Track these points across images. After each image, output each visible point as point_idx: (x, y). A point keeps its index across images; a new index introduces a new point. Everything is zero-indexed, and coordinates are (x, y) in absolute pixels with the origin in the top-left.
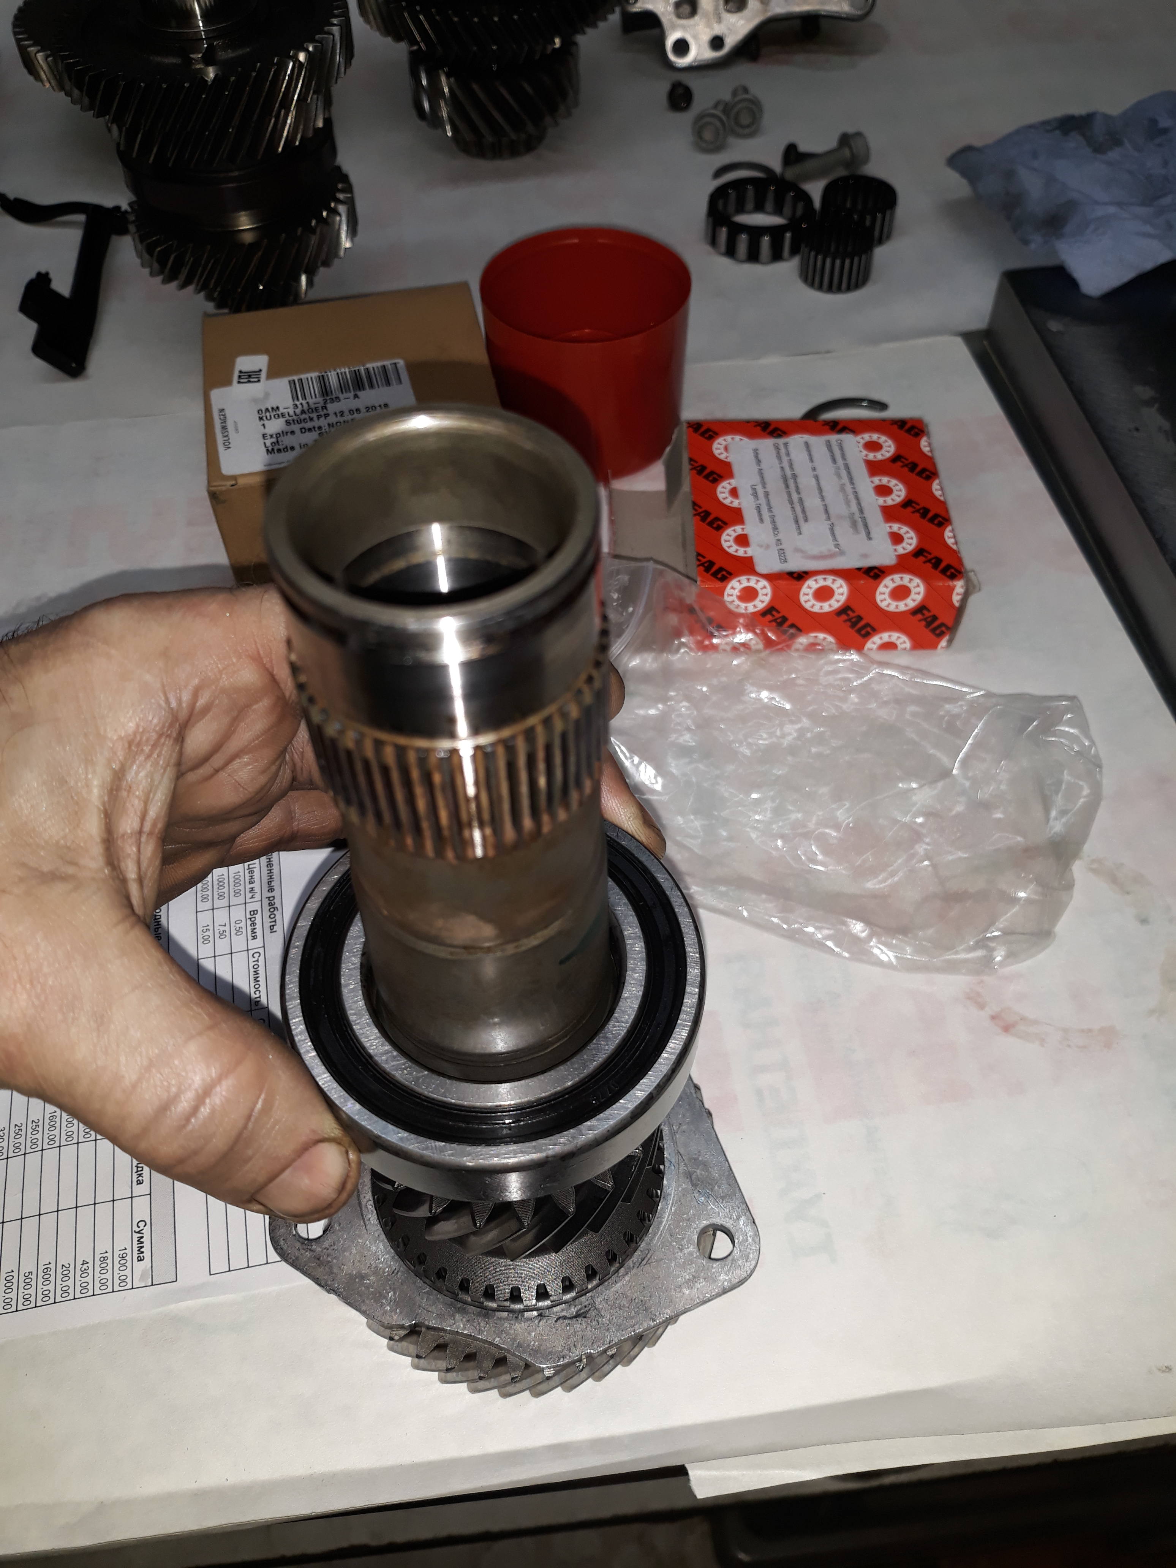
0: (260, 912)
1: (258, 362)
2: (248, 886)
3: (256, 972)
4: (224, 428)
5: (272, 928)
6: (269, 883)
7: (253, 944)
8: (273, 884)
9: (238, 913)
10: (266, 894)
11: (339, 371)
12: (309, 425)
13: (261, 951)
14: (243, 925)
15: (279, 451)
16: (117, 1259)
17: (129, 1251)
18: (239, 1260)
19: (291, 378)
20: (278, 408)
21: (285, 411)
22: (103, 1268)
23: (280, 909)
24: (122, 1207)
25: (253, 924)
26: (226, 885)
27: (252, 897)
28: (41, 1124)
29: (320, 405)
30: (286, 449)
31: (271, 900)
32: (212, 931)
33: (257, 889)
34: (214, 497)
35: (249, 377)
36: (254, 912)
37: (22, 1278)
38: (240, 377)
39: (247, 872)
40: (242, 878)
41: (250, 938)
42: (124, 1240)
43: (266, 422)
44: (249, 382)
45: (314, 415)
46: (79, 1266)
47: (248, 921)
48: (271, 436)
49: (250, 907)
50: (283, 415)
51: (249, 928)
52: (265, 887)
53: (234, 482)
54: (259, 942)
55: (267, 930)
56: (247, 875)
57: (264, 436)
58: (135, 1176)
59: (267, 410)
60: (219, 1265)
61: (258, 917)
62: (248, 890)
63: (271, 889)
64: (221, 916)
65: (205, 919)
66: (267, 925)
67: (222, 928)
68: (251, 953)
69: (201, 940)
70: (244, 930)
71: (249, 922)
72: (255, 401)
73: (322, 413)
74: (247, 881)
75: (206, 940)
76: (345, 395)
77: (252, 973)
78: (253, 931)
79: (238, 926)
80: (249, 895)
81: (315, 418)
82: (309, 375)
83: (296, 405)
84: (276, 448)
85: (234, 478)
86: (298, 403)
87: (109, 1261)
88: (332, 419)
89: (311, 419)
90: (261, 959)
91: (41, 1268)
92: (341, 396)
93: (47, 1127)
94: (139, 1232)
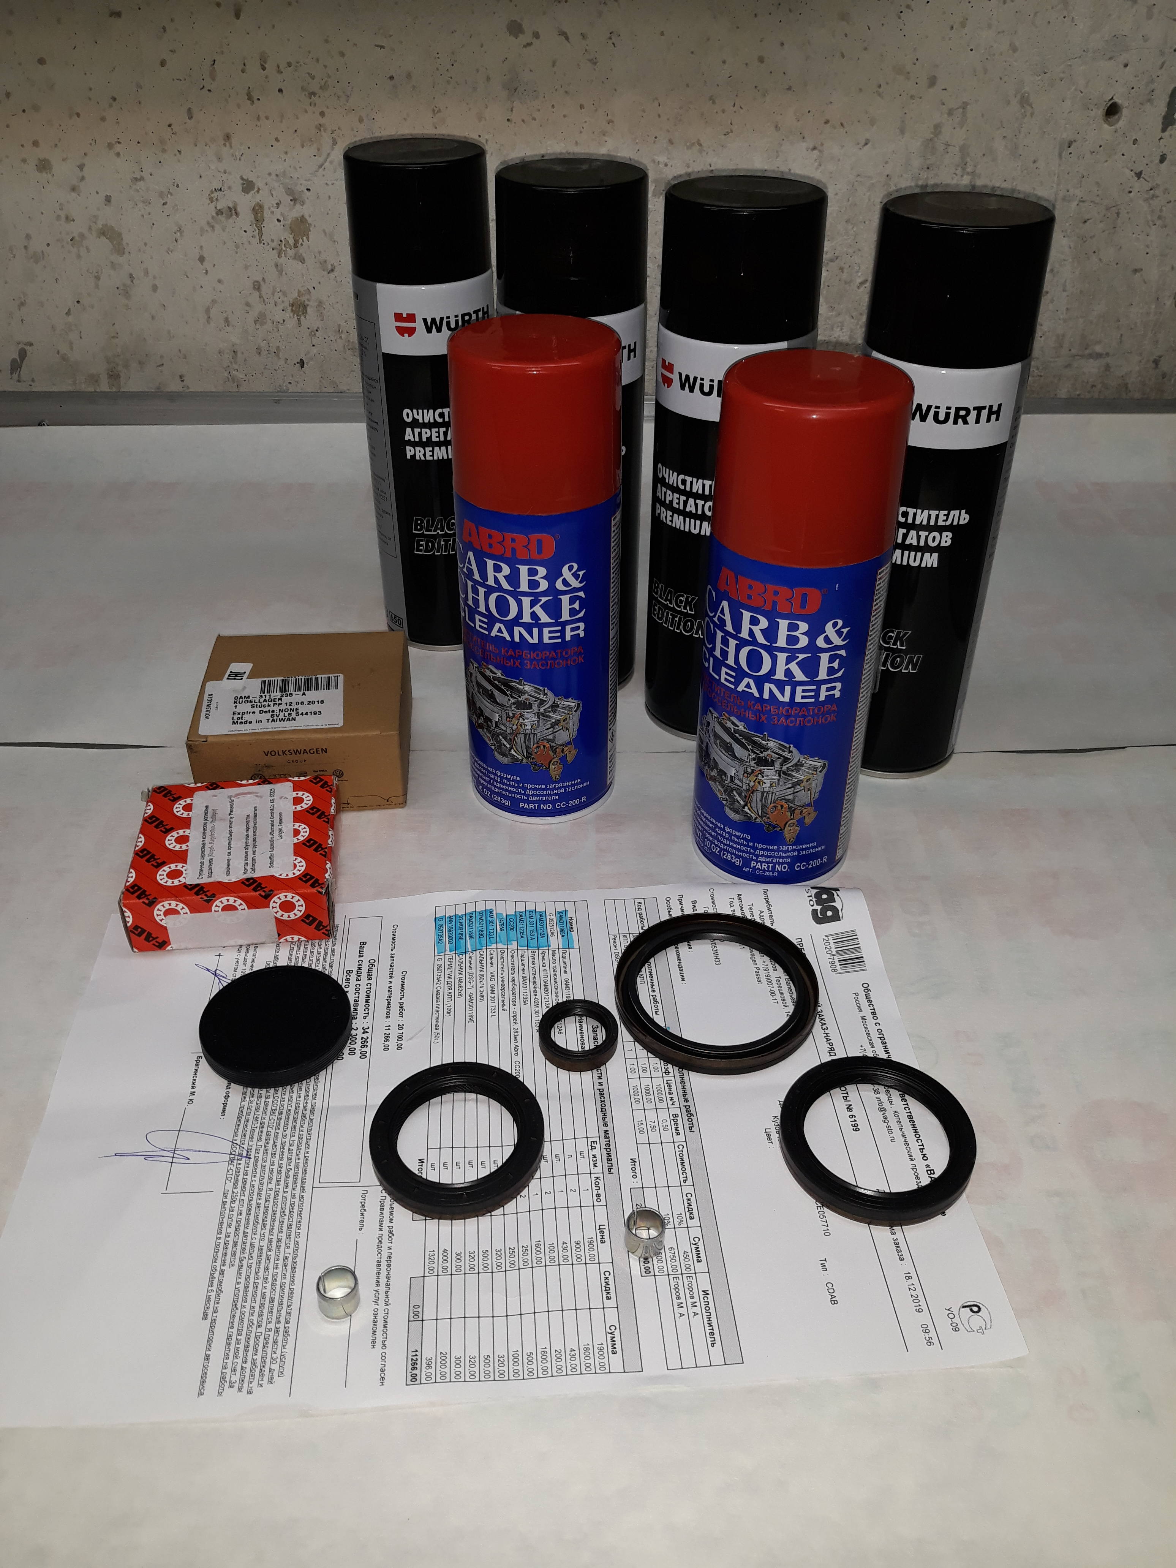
0: (680, 1115)
1: (247, 667)
2: (669, 1096)
3: (682, 1159)
4: (209, 706)
5: (690, 1128)
6: (684, 1095)
7: (677, 1138)
8: (687, 1096)
9: (664, 1115)
10: (683, 1104)
11: (297, 677)
12: (267, 709)
13: (684, 1144)
14: (668, 1123)
15: (241, 723)
16: (596, 1351)
17: (605, 1346)
18: (689, 1362)
19: (264, 679)
20: (249, 697)
21: (254, 699)
22: (587, 1356)
23: (695, 1115)
24: (597, 1314)
25: (676, 1124)
26: (651, 1093)
27: (673, 1104)
28: (529, 1248)
29: (277, 698)
30: (246, 723)
31: (688, 1109)
32: (645, 1124)
33: (675, 1099)
34: (190, 747)
35: (236, 676)
36: (676, 1115)
37: (525, 1356)
38: (229, 675)
39: (666, 1085)
40: (663, 1089)
41: (675, 1134)
42: (601, 1338)
43: (238, 705)
44: (235, 679)
45: (272, 704)
46: (568, 1352)
47: (672, 1121)
48: (239, 714)
49: (672, 1112)
50: (251, 701)
51: (673, 1127)
52: (682, 1099)
53: (205, 740)
54: (681, 1138)
55: (687, 1130)
56: (667, 1088)
57: (234, 713)
58: (604, 1293)
59: (241, 697)
60: (674, 1363)
61: (679, 1119)
62: (669, 1099)
63: (686, 1100)
64: (651, 1115)
65: (639, 1115)
66: (687, 1126)
67: (653, 1124)
68: (676, 1145)
69: (637, 1131)
70: (669, 1127)
71: (673, 1123)
72: (235, 691)
73: (277, 702)
74: (667, 1092)
75: (642, 1131)
76: (297, 693)
77: (679, 1160)
78: (677, 1129)
79: (664, 1124)
80: (670, 1103)
81: (272, 705)
82: (276, 679)
83: (262, 696)
84: (239, 721)
85: (206, 737)
86: (263, 695)
87: (591, 1351)
88: (283, 707)
89: (269, 706)
90: (685, 1150)
91: (539, 1351)
92: (294, 693)
93: (534, 1251)
94: (611, 1333)
